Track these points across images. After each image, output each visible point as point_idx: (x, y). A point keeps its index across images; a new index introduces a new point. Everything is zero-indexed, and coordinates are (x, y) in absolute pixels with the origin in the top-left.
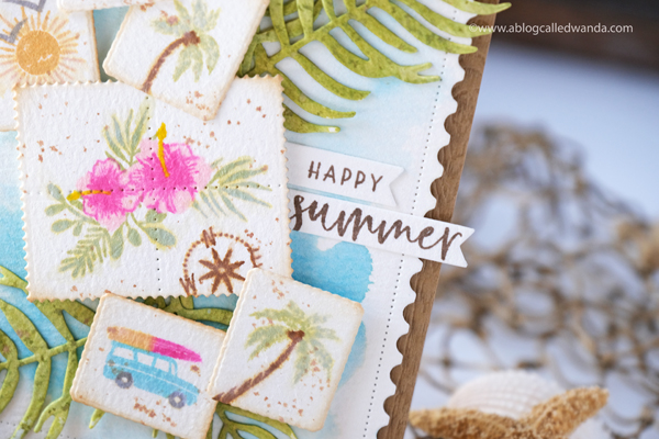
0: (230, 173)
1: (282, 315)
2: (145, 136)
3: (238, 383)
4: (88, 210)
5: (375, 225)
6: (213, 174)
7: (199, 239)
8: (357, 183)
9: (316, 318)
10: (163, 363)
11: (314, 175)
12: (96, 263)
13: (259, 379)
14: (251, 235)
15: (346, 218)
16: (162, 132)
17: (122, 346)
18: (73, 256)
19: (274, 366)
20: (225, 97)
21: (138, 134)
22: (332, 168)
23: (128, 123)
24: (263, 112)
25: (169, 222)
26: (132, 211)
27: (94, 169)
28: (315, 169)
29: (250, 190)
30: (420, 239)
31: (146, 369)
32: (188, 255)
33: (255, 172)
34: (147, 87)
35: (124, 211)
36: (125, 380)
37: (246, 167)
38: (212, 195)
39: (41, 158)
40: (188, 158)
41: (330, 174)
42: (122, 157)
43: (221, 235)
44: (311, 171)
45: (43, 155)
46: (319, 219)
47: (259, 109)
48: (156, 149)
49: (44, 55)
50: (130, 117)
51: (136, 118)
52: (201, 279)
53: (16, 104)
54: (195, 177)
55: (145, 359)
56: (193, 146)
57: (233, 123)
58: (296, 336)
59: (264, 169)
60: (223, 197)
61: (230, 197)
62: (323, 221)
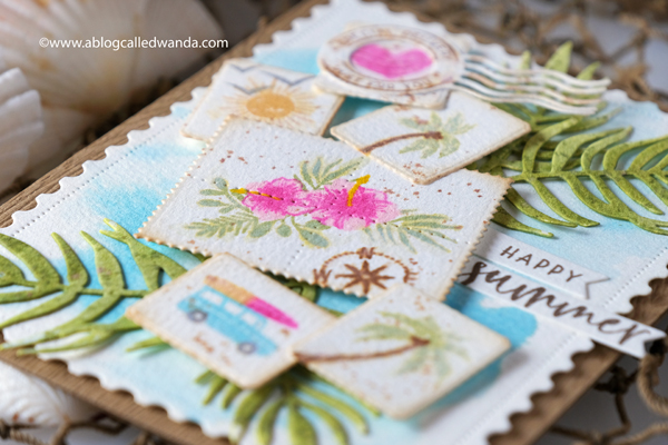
0: (418, 221)
1: (415, 323)
2: (343, 177)
3: (330, 351)
4: (249, 203)
5: (556, 303)
6: (400, 216)
7: (355, 251)
8: (552, 271)
9: (451, 336)
10: (251, 318)
11: (507, 255)
12: (228, 235)
13: (355, 358)
14: (415, 263)
15: (525, 291)
16: (366, 179)
17: (213, 290)
18: (208, 223)
19: (379, 355)
20: (446, 175)
21: (337, 174)
22: (530, 256)
23: (331, 166)
24: (480, 193)
25: (330, 232)
26: (294, 215)
27: (274, 181)
28: (511, 251)
29: (434, 237)
30: (601, 325)
31: (230, 316)
32: (335, 257)
33: (446, 227)
34: (368, 150)
35: (284, 213)
36: (198, 316)
37: (440, 222)
38: (389, 229)
39: (223, 161)
40: (381, 201)
41: (527, 259)
42: (310, 182)
43: (381, 255)
44: (506, 252)
45: (227, 160)
46: (495, 284)
47: (478, 191)
48: (350, 188)
49: (276, 107)
50: (337, 163)
51: (342, 165)
52: (337, 276)
53: (224, 124)
54: (379, 214)
55: (233, 308)
56: (390, 196)
57: (445, 192)
58: (418, 342)
59: (459, 228)
60: (400, 233)
61: (408, 235)
62: (499, 285)
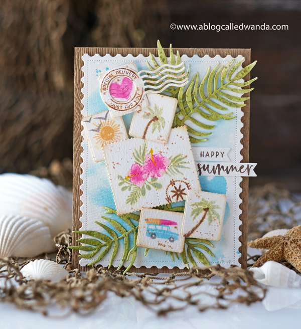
0: (176, 160)
1: (200, 204)
2: (146, 154)
3: (190, 229)
4: (132, 181)
5: (225, 169)
6: (170, 161)
7: (170, 184)
8: (217, 156)
9: (212, 202)
10: (165, 228)
12: (138, 199)
13: (197, 226)
14: (186, 179)
15: (215, 168)
16: (152, 151)
17: (151, 224)
18: (130, 198)
19: (201, 221)
20: (169, 136)
21: (144, 153)
22: (208, 153)
23: (140, 150)
24: (182, 138)
25: (159, 180)
26: (146, 179)
27: (132, 168)
29: (183, 164)
30: (240, 170)
31: (160, 231)
32: (167, 190)
33: (183, 158)
34: (144, 137)
35: (144, 180)
36: (154, 236)
37: (180, 157)
38: (171, 168)
39: (114, 168)
40: (161, 158)
41: (208, 155)
42: (140, 162)
43: (176, 181)
44: (201, 155)
45: (115, 166)
46: (207, 170)
47: (181, 137)
48: (151, 157)
49: (109, 133)
50: (141, 148)
51: (142, 148)
52: (172, 197)
53: (103, 151)
54: (165, 164)
55: (159, 227)
56: (162, 154)
57: (174, 143)
58: (206, 210)
59: (186, 156)
60: (175, 168)
61: (177, 168)
62: (208, 170)
